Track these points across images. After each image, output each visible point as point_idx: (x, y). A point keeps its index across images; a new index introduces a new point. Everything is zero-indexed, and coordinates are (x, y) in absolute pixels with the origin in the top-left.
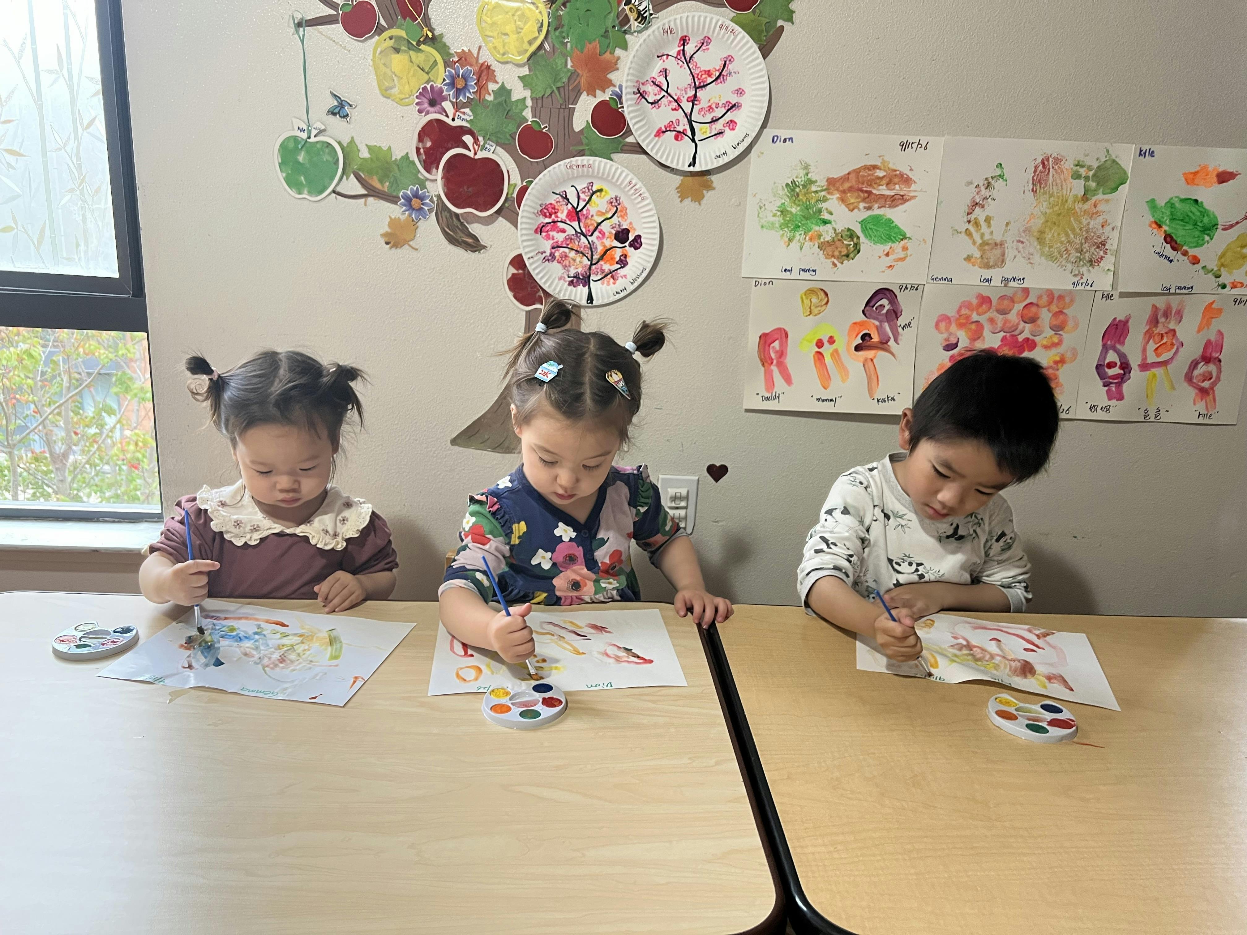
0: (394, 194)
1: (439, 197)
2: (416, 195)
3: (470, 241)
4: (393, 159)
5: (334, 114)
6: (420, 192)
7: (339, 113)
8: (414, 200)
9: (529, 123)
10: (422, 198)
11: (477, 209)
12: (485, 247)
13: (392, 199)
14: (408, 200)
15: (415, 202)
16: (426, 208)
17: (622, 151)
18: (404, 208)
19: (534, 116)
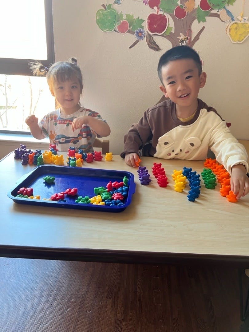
0: (133, 31)
1: (147, 32)
2: (140, 32)
3: (156, 47)
4: (134, 19)
5: (116, 3)
6: (142, 30)
7: (117, 2)
8: (139, 33)
9: (179, 6)
10: (142, 32)
11: (158, 33)
12: (160, 49)
13: (132, 33)
14: (138, 33)
15: (140, 34)
16: (143, 36)
17: (210, 16)
18: (136, 36)
19: (181, 3)
